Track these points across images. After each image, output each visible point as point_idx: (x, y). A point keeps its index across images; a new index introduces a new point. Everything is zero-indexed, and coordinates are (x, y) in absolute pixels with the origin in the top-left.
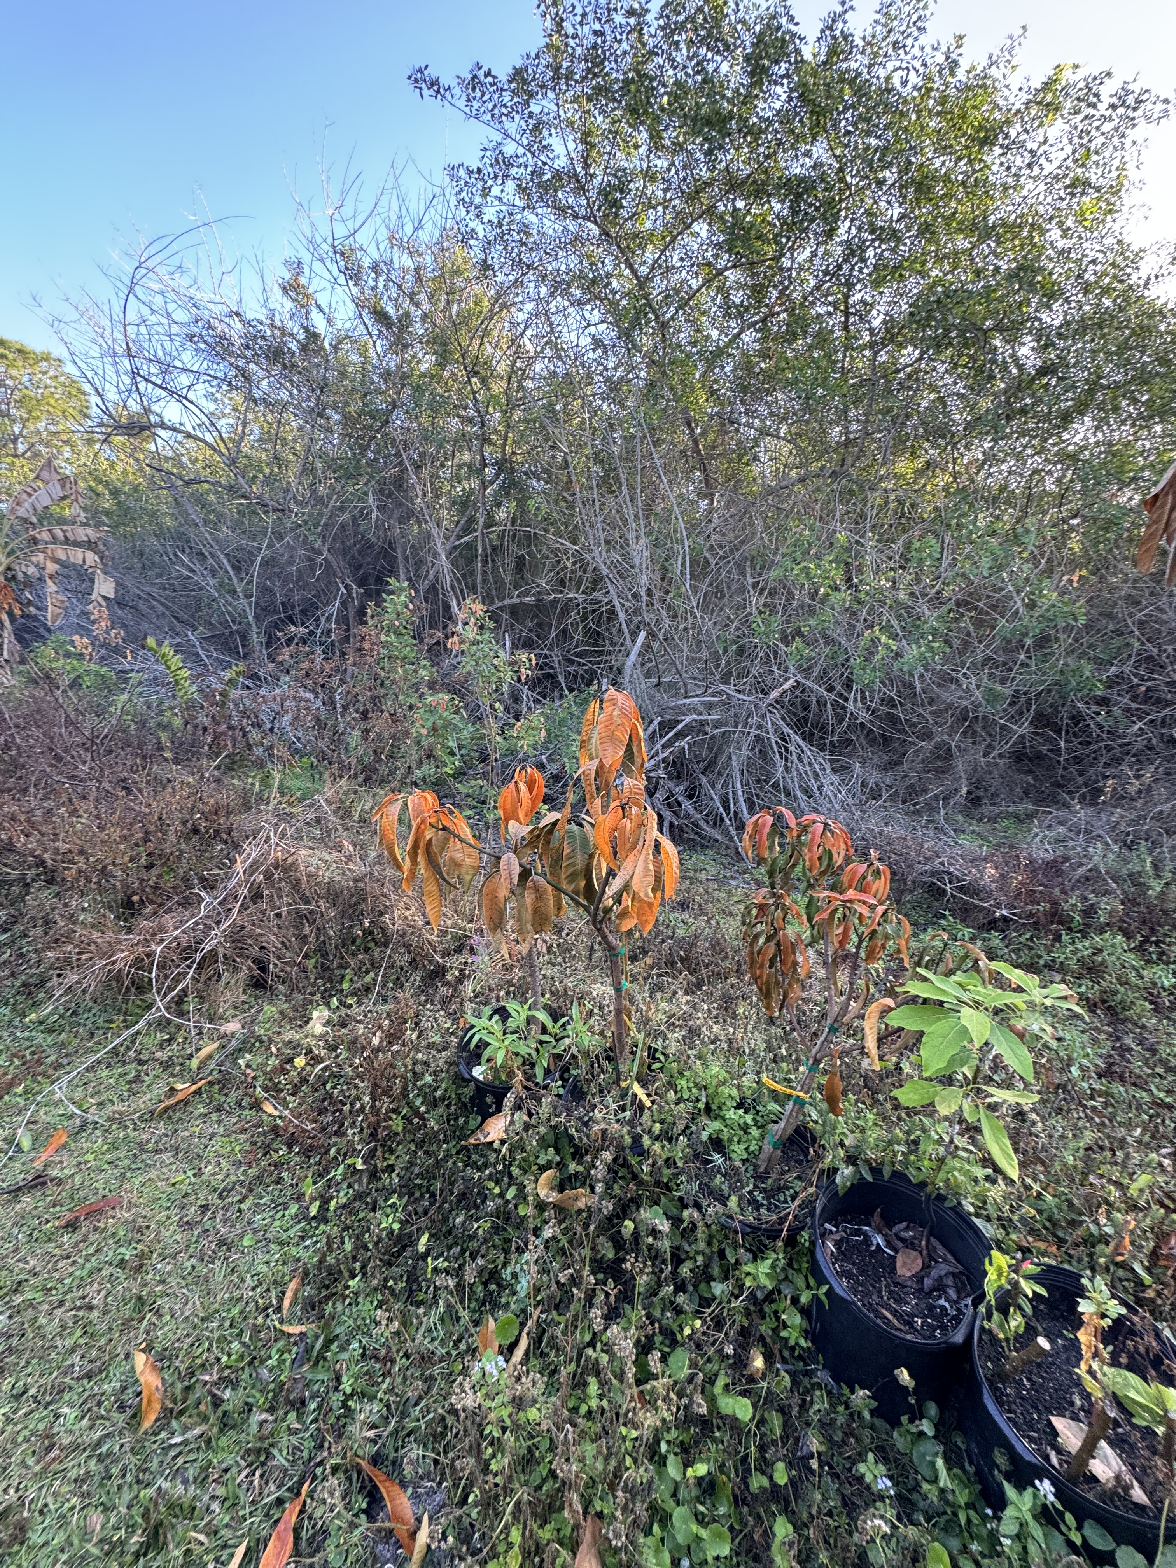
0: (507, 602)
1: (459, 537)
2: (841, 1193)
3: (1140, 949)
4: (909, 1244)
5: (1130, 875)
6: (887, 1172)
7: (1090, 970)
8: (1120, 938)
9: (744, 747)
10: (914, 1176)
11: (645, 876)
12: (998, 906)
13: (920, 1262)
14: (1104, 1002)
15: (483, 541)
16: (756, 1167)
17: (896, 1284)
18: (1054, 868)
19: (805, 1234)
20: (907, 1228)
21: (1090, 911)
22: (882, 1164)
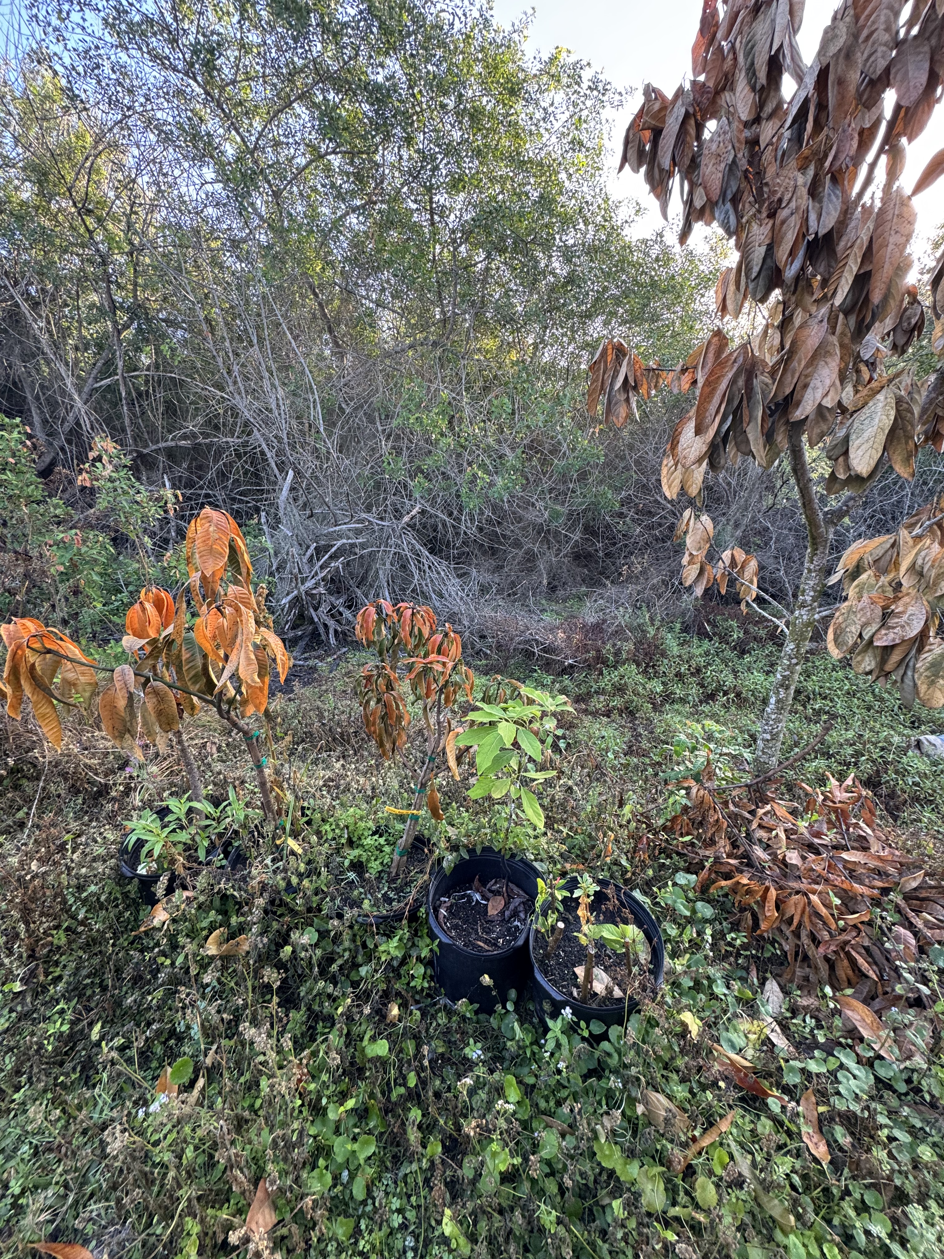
0: (162, 445)
1: (96, 380)
2: (448, 873)
3: (645, 672)
4: (497, 893)
5: (639, 626)
6: (478, 851)
7: (619, 690)
8: (634, 667)
9: (388, 564)
10: (496, 847)
11: (249, 665)
12: (566, 658)
13: (503, 902)
14: (627, 708)
15: (125, 384)
16: (389, 873)
17: (487, 922)
18: (597, 628)
19: (422, 910)
20: (496, 883)
21: (618, 653)
22: (475, 845)
